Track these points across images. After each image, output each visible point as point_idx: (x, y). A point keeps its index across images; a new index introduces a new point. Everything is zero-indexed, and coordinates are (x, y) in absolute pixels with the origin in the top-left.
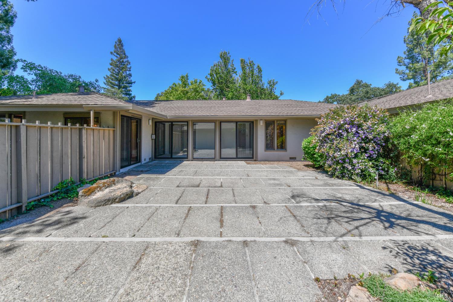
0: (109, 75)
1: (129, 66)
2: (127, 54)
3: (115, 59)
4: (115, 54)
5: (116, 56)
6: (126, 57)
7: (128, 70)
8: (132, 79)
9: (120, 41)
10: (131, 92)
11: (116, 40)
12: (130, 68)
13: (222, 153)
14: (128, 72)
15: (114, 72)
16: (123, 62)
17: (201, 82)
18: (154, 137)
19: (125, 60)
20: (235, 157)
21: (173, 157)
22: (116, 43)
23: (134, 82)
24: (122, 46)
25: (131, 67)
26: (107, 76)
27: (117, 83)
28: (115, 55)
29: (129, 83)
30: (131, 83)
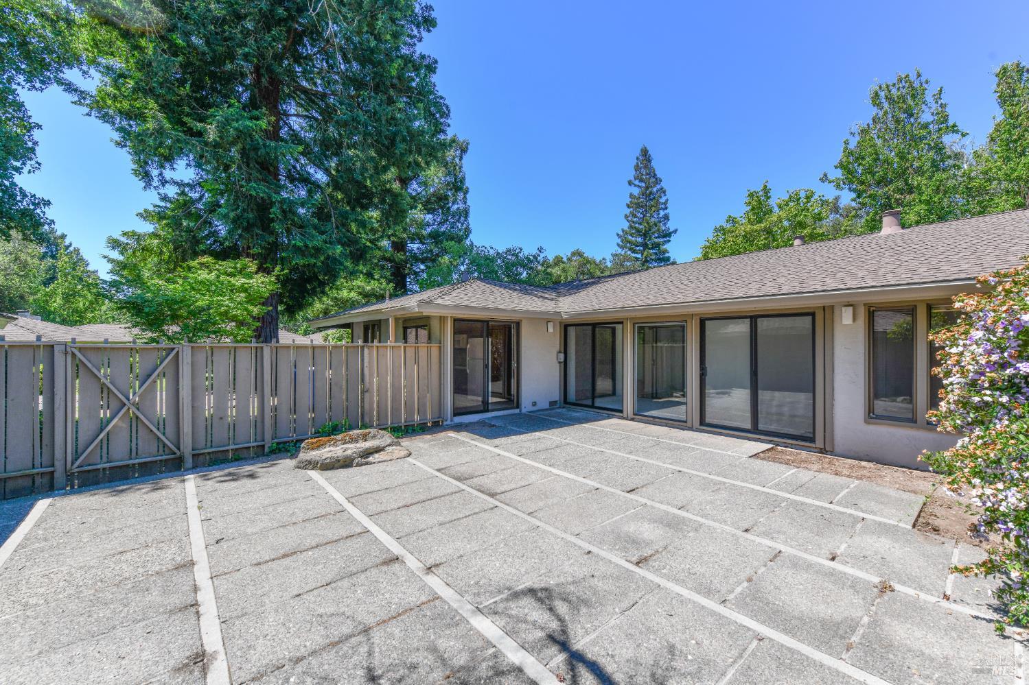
0: (626, 228)
1: (662, 200)
2: (658, 176)
3: (636, 191)
4: (637, 182)
5: (639, 186)
6: (658, 181)
7: (662, 209)
8: (671, 225)
9: (645, 152)
10: (667, 255)
11: (638, 153)
12: (665, 203)
13: (708, 409)
14: (662, 213)
15: (635, 220)
16: (651, 193)
17: (813, 193)
18: (562, 356)
19: (655, 190)
20: (748, 426)
21: (597, 404)
22: (637, 159)
23: (675, 231)
24: (649, 161)
25: (667, 200)
26: (623, 231)
27: (640, 240)
28: (635, 186)
29: (665, 236)
30: (669, 235)
